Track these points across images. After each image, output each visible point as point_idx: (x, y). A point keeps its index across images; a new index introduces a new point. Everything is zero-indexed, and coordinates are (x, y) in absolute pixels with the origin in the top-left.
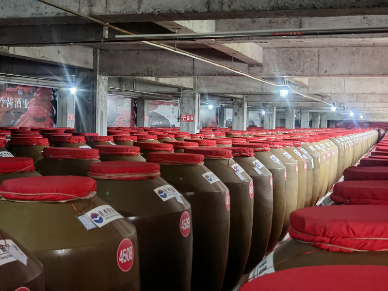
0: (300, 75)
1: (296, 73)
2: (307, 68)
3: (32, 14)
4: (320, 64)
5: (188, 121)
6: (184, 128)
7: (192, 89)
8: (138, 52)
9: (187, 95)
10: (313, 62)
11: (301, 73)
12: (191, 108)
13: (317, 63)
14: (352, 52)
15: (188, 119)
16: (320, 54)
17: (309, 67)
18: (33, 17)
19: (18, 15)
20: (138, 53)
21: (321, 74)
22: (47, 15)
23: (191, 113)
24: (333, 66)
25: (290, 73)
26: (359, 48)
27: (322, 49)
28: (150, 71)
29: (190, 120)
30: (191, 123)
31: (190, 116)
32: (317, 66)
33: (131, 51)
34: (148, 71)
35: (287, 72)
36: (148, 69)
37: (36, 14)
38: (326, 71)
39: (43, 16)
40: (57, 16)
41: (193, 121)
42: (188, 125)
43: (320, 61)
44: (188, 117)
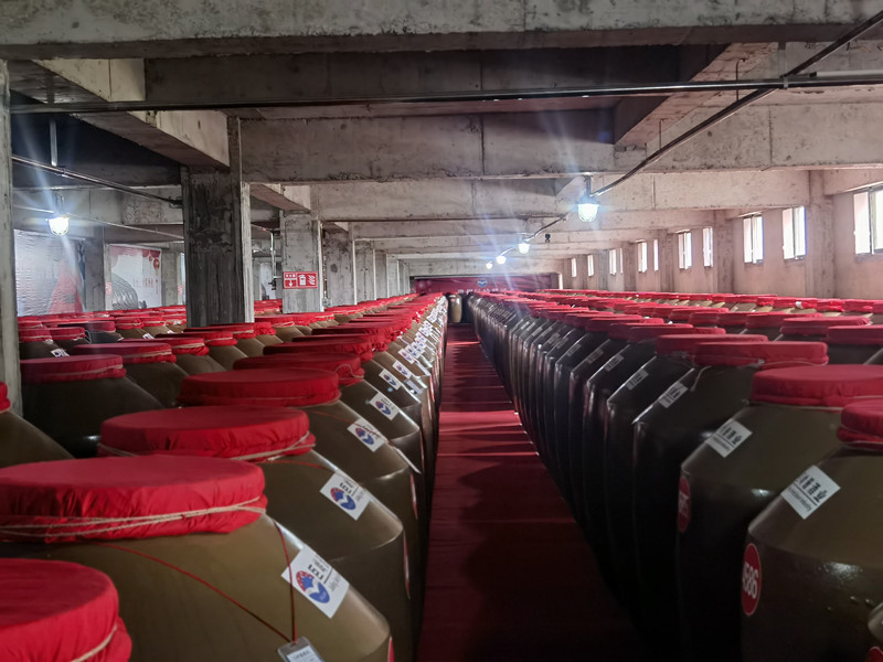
0: (733, 167)
1: (723, 163)
2: (748, 151)
3: (699, 18)
4: (774, 142)
5: (303, 288)
6: (291, 304)
7: (309, 212)
8: (341, 122)
9: (297, 226)
10: (760, 138)
11: (733, 162)
12: (307, 257)
13: (768, 139)
14: (842, 114)
15: (303, 283)
16: (773, 121)
17: (752, 149)
18: (701, 24)
19: (658, 20)
20: (343, 127)
21: (777, 163)
22: (741, 21)
23: (308, 269)
24: (803, 145)
25: (709, 163)
26: (855, 105)
27: (777, 107)
28: (374, 168)
29: (308, 284)
30: (309, 291)
31: (306, 276)
32: (768, 147)
33: (324, 122)
34: (371, 169)
35: (704, 161)
36: (371, 163)
37: (712, 19)
38: (789, 157)
39: (729, 22)
40: (768, 23)
41: (315, 287)
42: (302, 296)
43: (775, 135)
44: (303, 276)
